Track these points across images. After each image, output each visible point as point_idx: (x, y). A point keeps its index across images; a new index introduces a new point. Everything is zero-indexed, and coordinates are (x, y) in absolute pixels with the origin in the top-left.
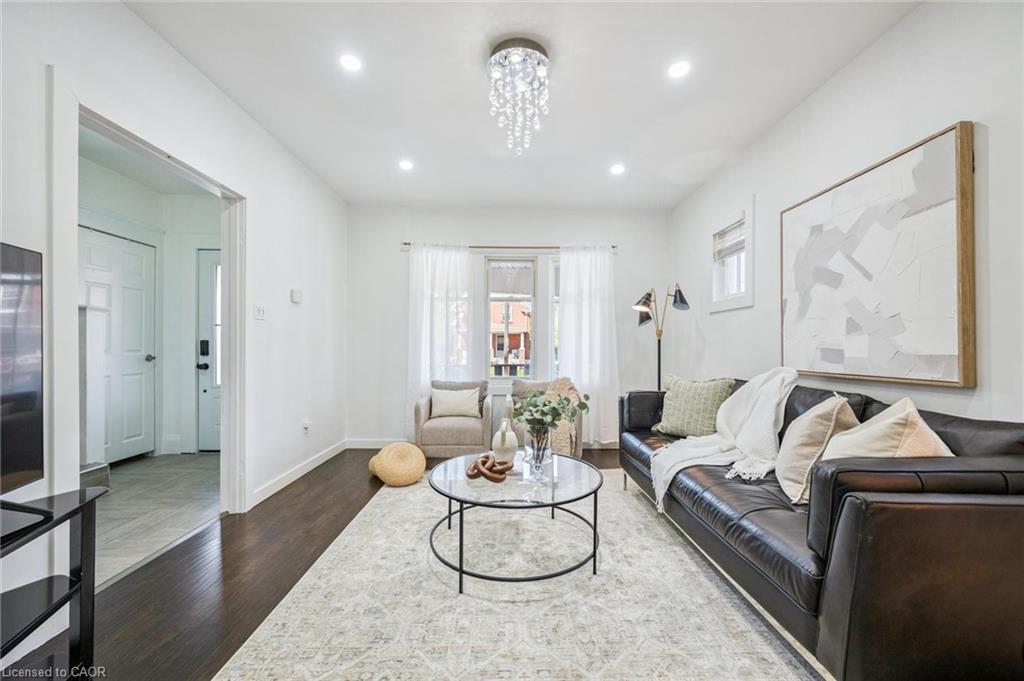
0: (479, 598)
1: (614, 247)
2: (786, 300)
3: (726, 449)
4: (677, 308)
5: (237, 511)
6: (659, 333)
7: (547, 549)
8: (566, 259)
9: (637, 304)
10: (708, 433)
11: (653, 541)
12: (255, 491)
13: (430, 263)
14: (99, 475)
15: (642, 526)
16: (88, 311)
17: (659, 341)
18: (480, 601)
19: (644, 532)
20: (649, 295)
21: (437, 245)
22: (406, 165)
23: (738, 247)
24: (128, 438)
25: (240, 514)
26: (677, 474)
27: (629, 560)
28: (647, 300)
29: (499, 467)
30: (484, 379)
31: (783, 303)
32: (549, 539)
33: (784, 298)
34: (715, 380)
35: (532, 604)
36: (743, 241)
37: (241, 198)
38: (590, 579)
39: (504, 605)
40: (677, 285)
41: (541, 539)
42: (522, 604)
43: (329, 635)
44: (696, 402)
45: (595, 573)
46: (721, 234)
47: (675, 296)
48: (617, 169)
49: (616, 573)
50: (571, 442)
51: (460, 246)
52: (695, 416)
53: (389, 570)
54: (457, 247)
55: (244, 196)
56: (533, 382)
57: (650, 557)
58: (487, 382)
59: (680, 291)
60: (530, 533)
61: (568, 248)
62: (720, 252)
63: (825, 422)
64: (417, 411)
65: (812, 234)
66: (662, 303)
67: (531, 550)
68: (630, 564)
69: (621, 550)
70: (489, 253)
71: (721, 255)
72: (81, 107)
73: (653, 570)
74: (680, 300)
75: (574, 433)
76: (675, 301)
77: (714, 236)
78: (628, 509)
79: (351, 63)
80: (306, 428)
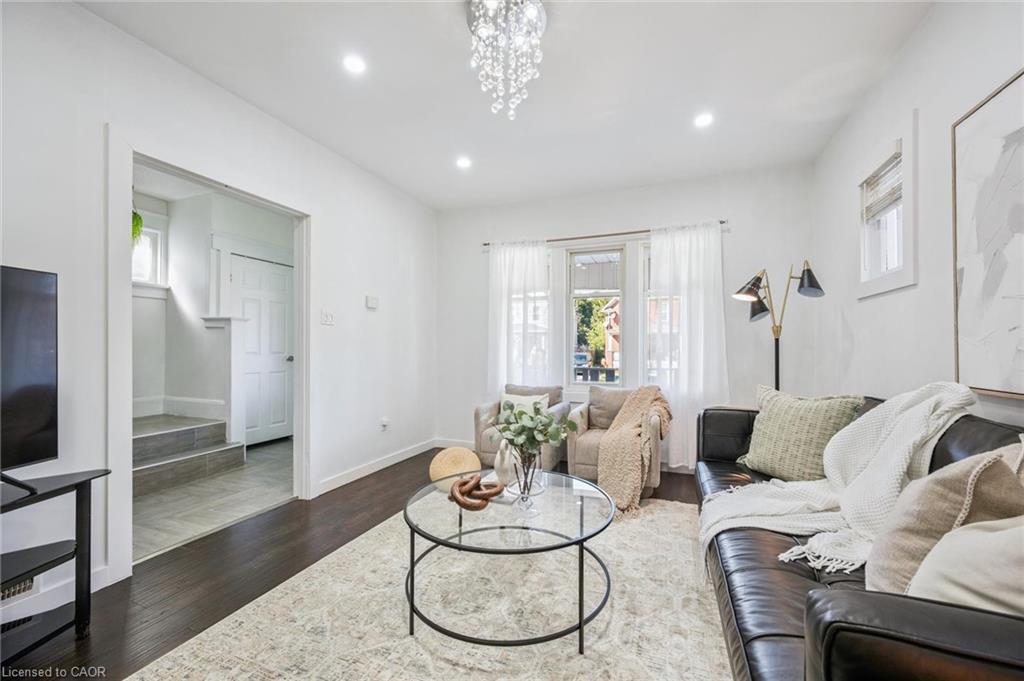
0: (424, 647)
1: (722, 222)
2: (962, 269)
3: (821, 508)
4: (805, 294)
5: (303, 498)
6: (777, 330)
7: (545, 601)
8: (660, 245)
9: (738, 292)
10: (812, 477)
11: (699, 623)
12: (322, 482)
13: (507, 263)
14: (236, 452)
15: (694, 596)
16: (233, 322)
17: (777, 340)
18: (422, 651)
19: (694, 605)
20: (759, 280)
21: (515, 243)
22: (464, 163)
23: (894, 198)
24: (274, 423)
25: (306, 501)
26: (717, 536)
27: (644, 644)
28: (754, 286)
29: (485, 491)
30: (559, 385)
31: (957, 275)
32: (555, 588)
33: (959, 267)
34: (830, 398)
35: (475, 674)
36: (900, 188)
37: (307, 216)
38: (570, 658)
39: (442, 664)
40: (807, 262)
41: (550, 585)
42: (462, 670)
43: (263, 646)
44: (795, 429)
45: (581, 652)
46: (871, 182)
47: (802, 279)
48: (704, 120)
49: (608, 660)
50: (643, 465)
51: (537, 242)
52: (793, 449)
53: (369, 587)
54: (535, 243)
55: (308, 213)
56: (621, 389)
57: (677, 646)
58: (562, 389)
59: (809, 271)
60: (540, 574)
61: (660, 230)
62: (868, 209)
63: (951, 495)
64: (477, 416)
65: (1006, 148)
66: (780, 290)
67: (525, 599)
68: (640, 651)
69: (641, 625)
70: (570, 246)
71: (872, 214)
72: (135, 153)
73: (669, 669)
74: (809, 282)
75: (647, 455)
76: (801, 285)
77: (861, 186)
78: (691, 567)
79: (354, 64)
80: (384, 426)
